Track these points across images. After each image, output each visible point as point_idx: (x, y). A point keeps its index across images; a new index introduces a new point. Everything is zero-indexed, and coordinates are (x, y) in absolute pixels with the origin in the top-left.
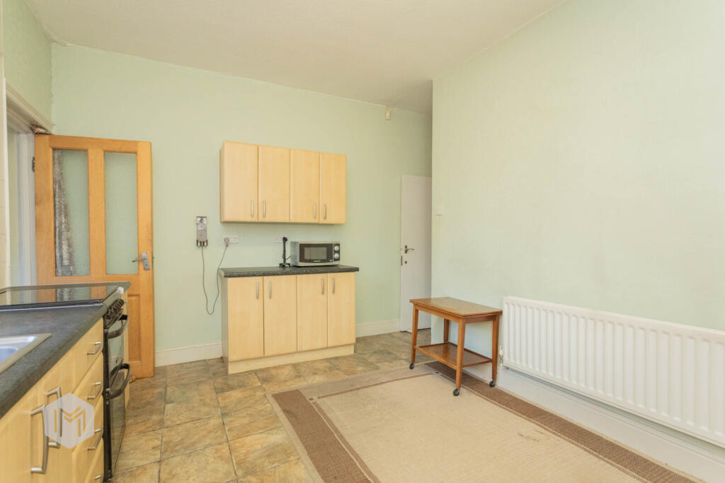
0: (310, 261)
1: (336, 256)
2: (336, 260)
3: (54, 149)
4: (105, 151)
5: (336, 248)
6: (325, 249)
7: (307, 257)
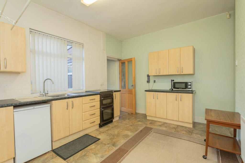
0: (178, 88)
1: (190, 87)
2: (189, 88)
3: (122, 63)
4: (128, 62)
5: (190, 84)
6: (184, 84)
7: (176, 87)
